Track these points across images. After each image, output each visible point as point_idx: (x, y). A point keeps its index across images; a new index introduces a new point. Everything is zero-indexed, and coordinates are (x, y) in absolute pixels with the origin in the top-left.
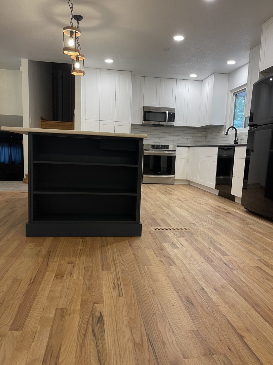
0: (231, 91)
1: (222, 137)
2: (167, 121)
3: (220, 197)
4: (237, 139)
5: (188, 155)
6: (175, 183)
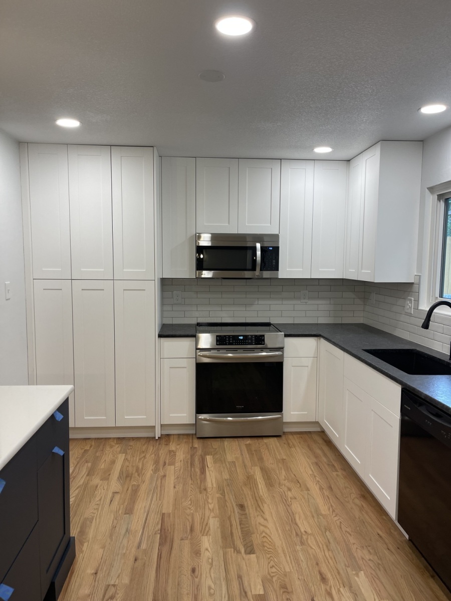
1: (410, 315)
5: (316, 357)
6: (286, 430)
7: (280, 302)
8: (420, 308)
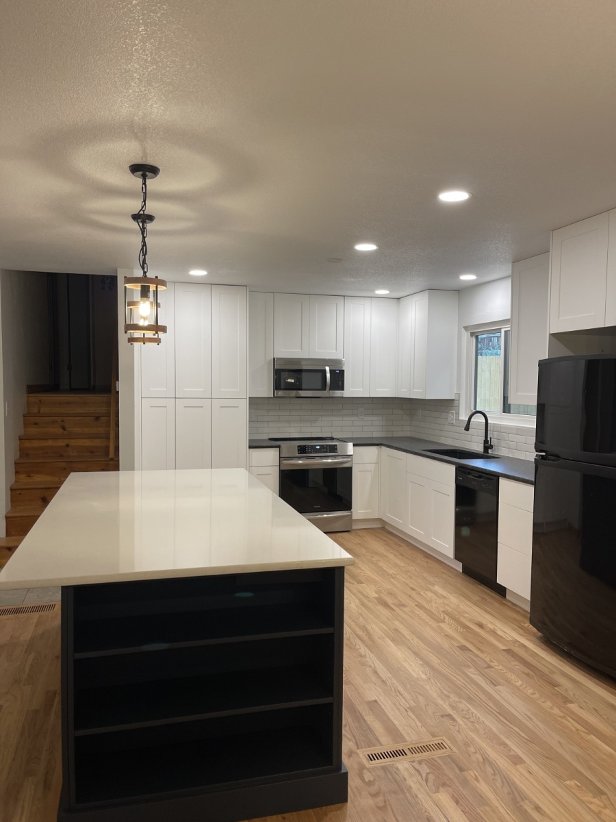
0: (466, 328)
1: (452, 425)
2: (328, 388)
3: (467, 578)
4: (489, 439)
5: (378, 463)
6: (354, 527)
7: (341, 419)
8: (460, 419)
